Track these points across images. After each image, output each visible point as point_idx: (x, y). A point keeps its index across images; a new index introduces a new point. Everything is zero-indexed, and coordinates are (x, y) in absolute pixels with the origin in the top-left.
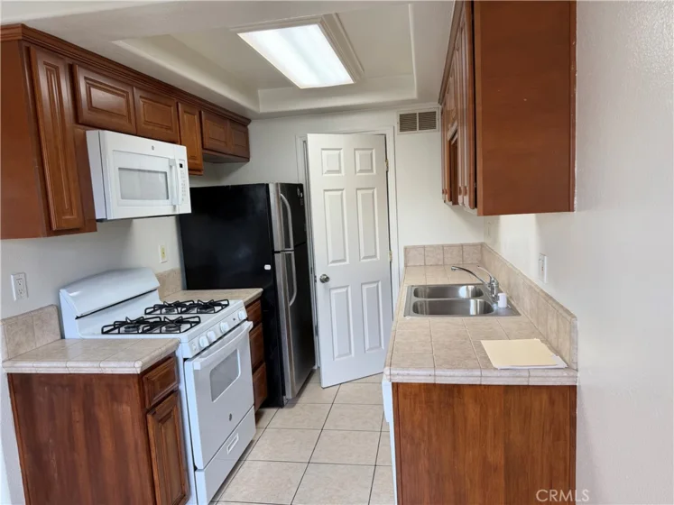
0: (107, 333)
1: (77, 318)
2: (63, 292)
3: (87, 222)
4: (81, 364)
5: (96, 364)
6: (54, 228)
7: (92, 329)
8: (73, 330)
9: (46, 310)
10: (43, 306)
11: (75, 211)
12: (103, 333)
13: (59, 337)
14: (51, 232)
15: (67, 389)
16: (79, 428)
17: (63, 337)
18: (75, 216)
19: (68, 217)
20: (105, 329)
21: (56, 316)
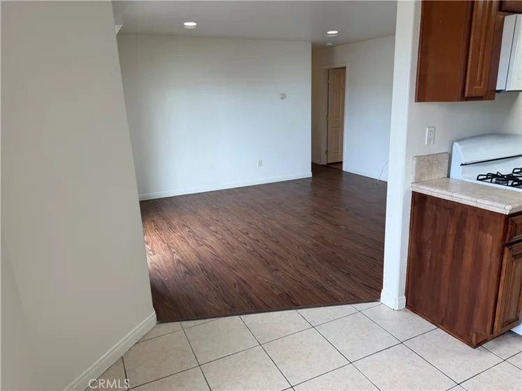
0: (481, 180)
1: (462, 165)
2: (456, 144)
3: (488, 92)
4: (464, 197)
5: (475, 200)
6: (466, 95)
7: (471, 175)
8: (457, 173)
9: (442, 155)
10: (441, 152)
11: (482, 83)
12: (478, 179)
13: (446, 176)
14: (464, 98)
15: (448, 211)
16: (450, 241)
17: (448, 176)
18: (482, 87)
19: (476, 87)
20: (480, 177)
21: (447, 161)
